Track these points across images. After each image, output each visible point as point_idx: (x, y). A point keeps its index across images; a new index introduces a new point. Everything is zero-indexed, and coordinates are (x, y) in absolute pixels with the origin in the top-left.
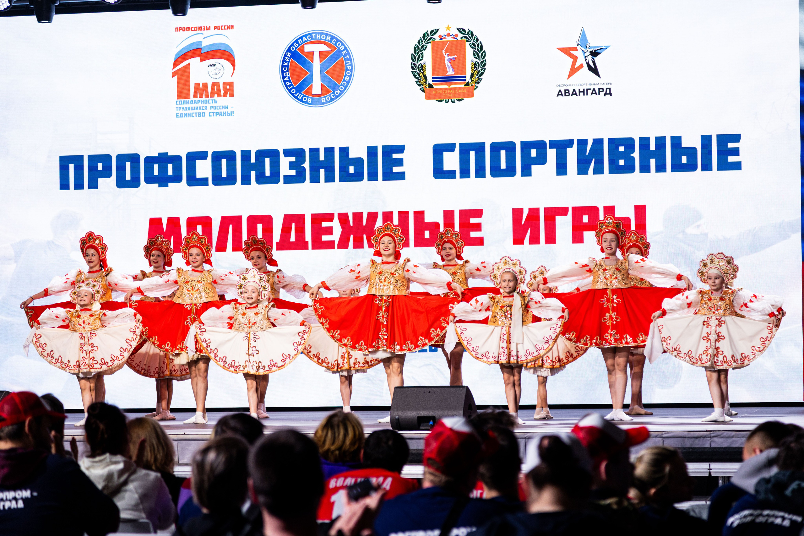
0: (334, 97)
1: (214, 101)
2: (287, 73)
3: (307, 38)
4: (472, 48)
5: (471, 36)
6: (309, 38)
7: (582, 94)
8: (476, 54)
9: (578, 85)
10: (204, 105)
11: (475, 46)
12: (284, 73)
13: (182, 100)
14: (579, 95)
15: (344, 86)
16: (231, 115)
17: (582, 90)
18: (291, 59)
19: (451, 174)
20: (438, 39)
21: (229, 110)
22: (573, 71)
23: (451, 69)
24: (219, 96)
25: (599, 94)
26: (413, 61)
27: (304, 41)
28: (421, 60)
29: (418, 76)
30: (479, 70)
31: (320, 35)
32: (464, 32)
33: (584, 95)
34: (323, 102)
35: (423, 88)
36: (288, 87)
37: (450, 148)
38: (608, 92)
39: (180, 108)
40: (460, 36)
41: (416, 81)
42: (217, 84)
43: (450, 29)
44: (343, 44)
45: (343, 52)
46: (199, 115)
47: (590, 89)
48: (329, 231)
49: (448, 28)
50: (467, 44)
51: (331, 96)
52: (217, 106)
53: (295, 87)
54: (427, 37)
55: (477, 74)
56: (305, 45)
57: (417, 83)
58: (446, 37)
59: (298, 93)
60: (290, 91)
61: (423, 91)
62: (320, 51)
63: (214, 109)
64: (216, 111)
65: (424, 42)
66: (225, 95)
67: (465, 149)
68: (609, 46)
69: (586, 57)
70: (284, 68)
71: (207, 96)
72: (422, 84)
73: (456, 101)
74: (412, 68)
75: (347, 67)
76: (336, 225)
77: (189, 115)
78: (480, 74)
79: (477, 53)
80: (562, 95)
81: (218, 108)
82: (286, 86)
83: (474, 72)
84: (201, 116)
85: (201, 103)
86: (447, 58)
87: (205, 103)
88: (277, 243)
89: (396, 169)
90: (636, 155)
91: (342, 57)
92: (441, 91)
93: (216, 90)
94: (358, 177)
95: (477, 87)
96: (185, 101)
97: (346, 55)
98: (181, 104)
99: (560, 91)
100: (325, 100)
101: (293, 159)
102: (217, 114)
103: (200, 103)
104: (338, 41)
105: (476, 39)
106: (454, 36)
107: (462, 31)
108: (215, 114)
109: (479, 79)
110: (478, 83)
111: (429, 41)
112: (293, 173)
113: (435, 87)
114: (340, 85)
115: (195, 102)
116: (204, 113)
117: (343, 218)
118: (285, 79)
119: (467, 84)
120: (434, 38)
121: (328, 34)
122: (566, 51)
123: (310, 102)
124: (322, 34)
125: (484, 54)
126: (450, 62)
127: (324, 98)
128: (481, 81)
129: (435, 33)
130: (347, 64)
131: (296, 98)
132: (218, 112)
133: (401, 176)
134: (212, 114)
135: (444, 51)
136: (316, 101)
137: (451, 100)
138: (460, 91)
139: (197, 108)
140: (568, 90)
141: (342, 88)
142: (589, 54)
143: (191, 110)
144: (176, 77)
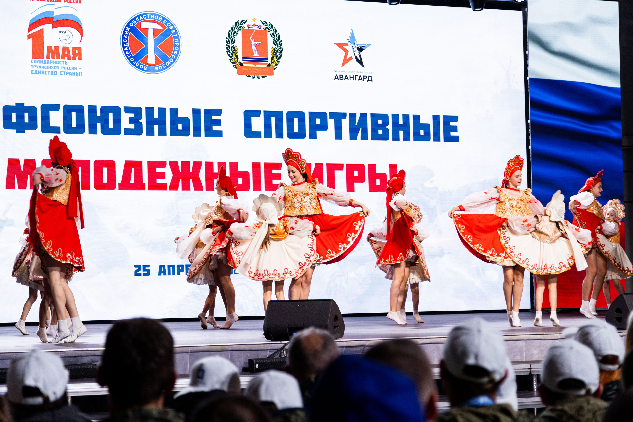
0: (165, 67)
1: (64, 62)
2: (127, 44)
3: (143, 17)
4: (272, 37)
5: (271, 28)
6: (145, 17)
7: (352, 79)
8: (275, 43)
9: (349, 72)
10: (56, 65)
11: (274, 35)
12: (124, 44)
13: (37, 60)
14: (350, 80)
15: (173, 59)
16: (80, 75)
17: (352, 76)
18: (130, 33)
19: (257, 135)
20: (246, 28)
21: (78, 71)
22: (346, 61)
23: (257, 52)
24: (69, 58)
25: (364, 80)
26: (228, 44)
27: (140, 19)
28: (234, 43)
29: (231, 55)
30: (277, 54)
31: (153, 15)
32: (266, 24)
33: (353, 80)
34: (156, 70)
35: (235, 65)
36: (128, 56)
37: (256, 113)
38: (370, 79)
39: (35, 66)
40: (263, 27)
41: (230, 60)
42: (68, 49)
43: (256, 21)
44: (172, 25)
45: (172, 31)
46: (52, 73)
47: (358, 76)
48: (162, 176)
49: (254, 20)
50: (269, 34)
51: (163, 65)
52: (67, 67)
53: (133, 56)
54: (238, 25)
55: (276, 58)
56: (141, 23)
57: (231, 61)
58: (253, 27)
59: (136, 62)
60: (129, 59)
61: (236, 67)
62: (153, 29)
63: (65, 69)
64: (66, 71)
65: (236, 29)
66: (74, 58)
67: (268, 115)
68: (370, 45)
69: (354, 51)
70: (124, 40)
71: (58, 58)
72: (234, 62)
73: (260, 77)
74: (227, 48)
75: (176, 43)
76: (168, 171)
77: (43, 73)
78: (278, 58)
79: (276, 41)
80: (338, 78)
81: (68, 68)
82: (126, 55)
83: (274, 56)
84: (53, 74)
85: (54, 63)
86: (253, 43)
87: (57, 64)
88: (119, 184)
89: (215, 128)
90: (390, 127)
91: (172, 35)
92: (249, 69)
93: (66, 53)
94: (185, 132)
95: (276, 68)
96: (39, 60)
97: (174, 34)
98: (36, 63)
99: (336, 75)
100: (158, 69)
101: (132, 115)
102: (67, 73)
103: (52, 63)
104: (168, 21)
105: (275, 30)
106: (259, 26)
107: (264, 23)
108: (65, 73)
109: (277, 62)
110: (277, 65)
111: (240, 29)
112: (132, 126)
113: (245, 65)
114: (170, 57)
115: (48, 62)
116: (56, 72)
117: (174, 165)
118: (125, 49)
119: (269, 65)
120: (243, 27)
121: (160, 16)
122: (341, 46)
123: (146, 70)
124: (155, 15)
125: (281, 43)
126: (255, 46)
127: (157, 67)
128: (279, 63)
129: (245, 23)
130: (175, 41)
131: (135, 65)
132: (68, 72)
133: (219, 134)
134: (63, 73)
135: (251, 38)
136: (150, 69)
137: (257, 76)
138: (263, 70)
139: (50, 67)
140: (342, 75)
141: (171, 60)
142: (357, 49)
143: (45, 68)
144: (31, 39)
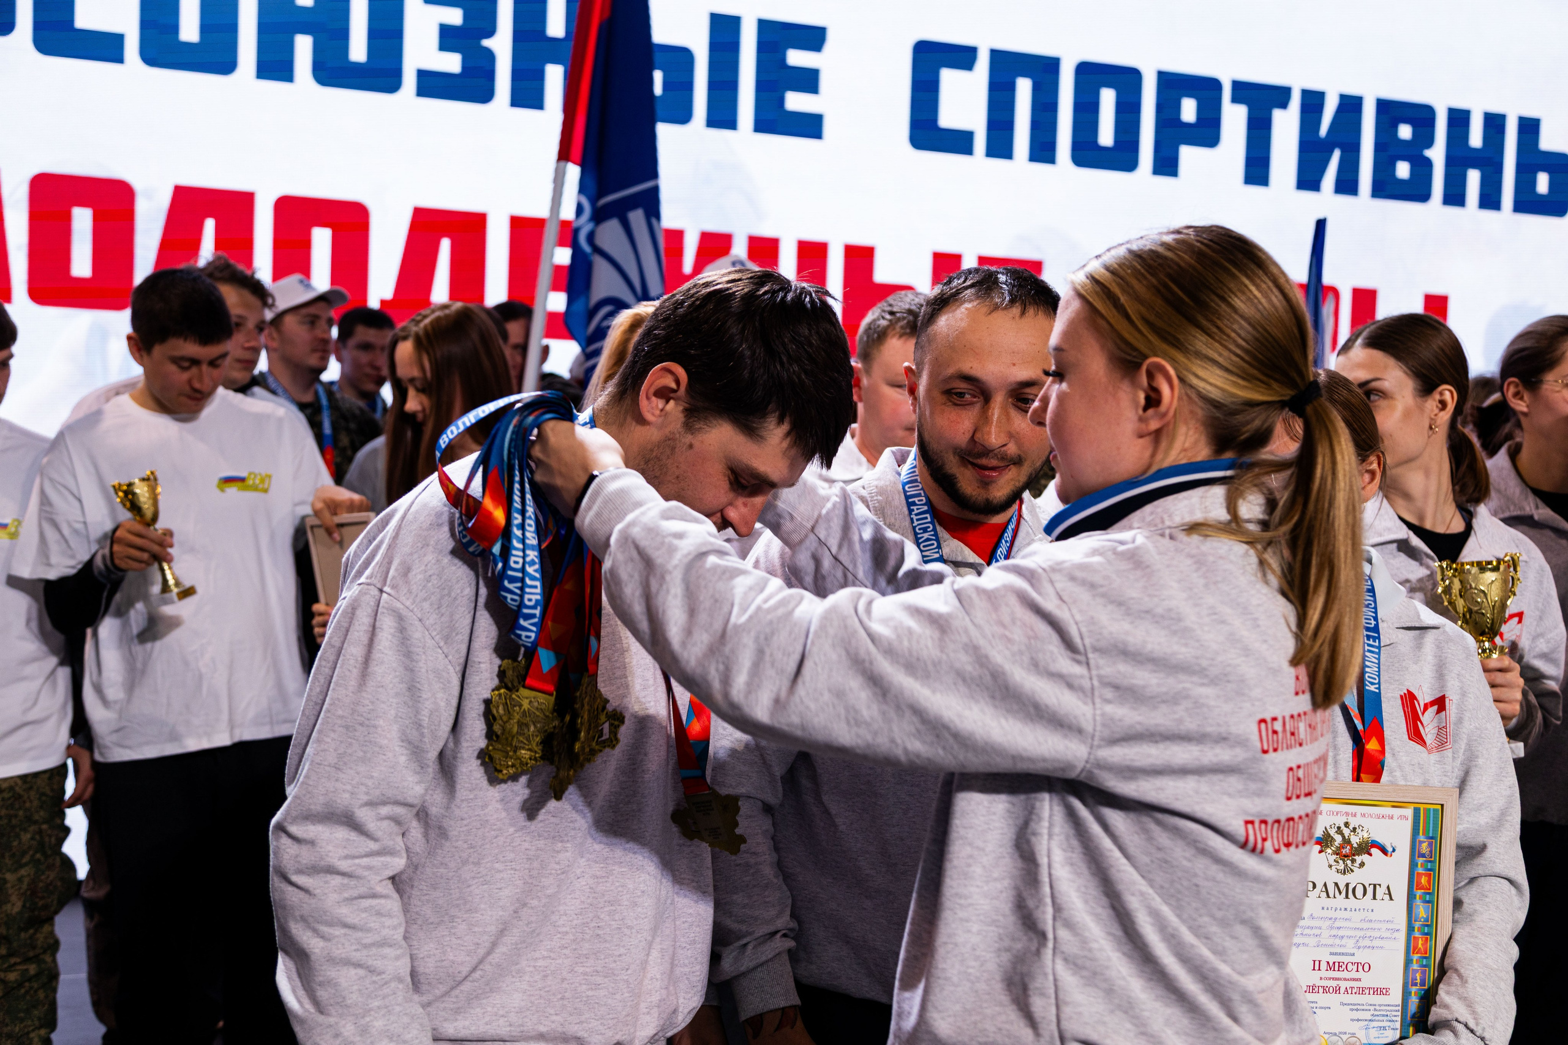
19: (959, 142)
37: (963, 57)
89: (796, 102)
90: (1437, 154)
101: (455, 16)
112: (451, 63)
133: (810, 126)
